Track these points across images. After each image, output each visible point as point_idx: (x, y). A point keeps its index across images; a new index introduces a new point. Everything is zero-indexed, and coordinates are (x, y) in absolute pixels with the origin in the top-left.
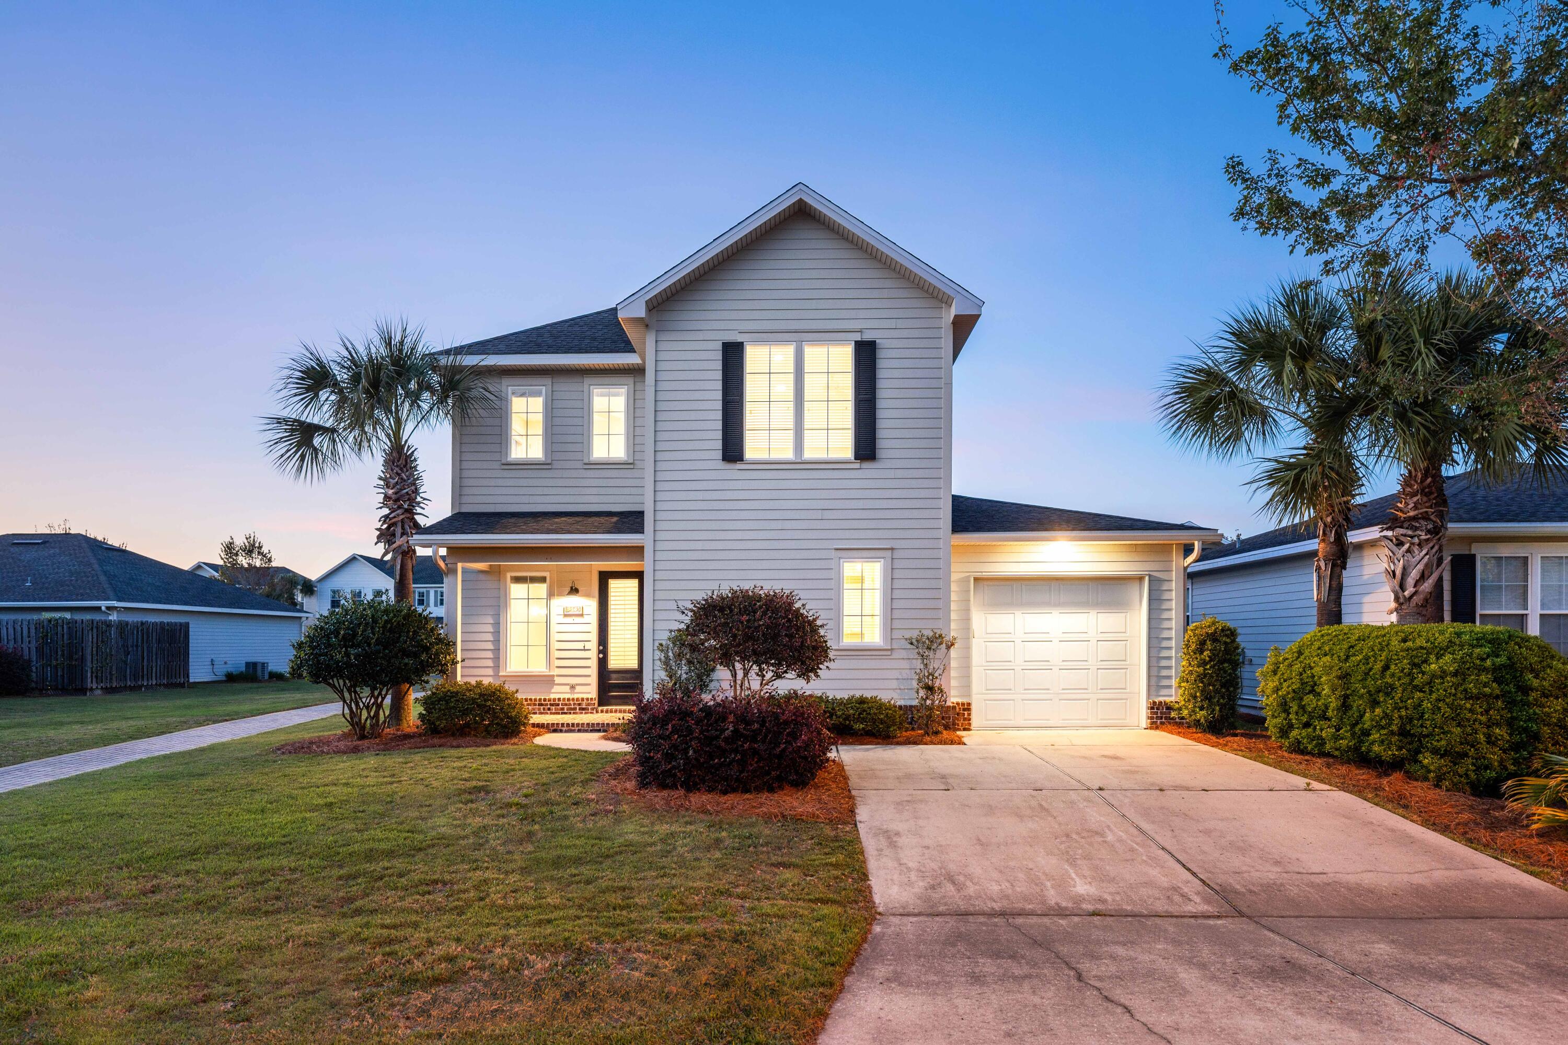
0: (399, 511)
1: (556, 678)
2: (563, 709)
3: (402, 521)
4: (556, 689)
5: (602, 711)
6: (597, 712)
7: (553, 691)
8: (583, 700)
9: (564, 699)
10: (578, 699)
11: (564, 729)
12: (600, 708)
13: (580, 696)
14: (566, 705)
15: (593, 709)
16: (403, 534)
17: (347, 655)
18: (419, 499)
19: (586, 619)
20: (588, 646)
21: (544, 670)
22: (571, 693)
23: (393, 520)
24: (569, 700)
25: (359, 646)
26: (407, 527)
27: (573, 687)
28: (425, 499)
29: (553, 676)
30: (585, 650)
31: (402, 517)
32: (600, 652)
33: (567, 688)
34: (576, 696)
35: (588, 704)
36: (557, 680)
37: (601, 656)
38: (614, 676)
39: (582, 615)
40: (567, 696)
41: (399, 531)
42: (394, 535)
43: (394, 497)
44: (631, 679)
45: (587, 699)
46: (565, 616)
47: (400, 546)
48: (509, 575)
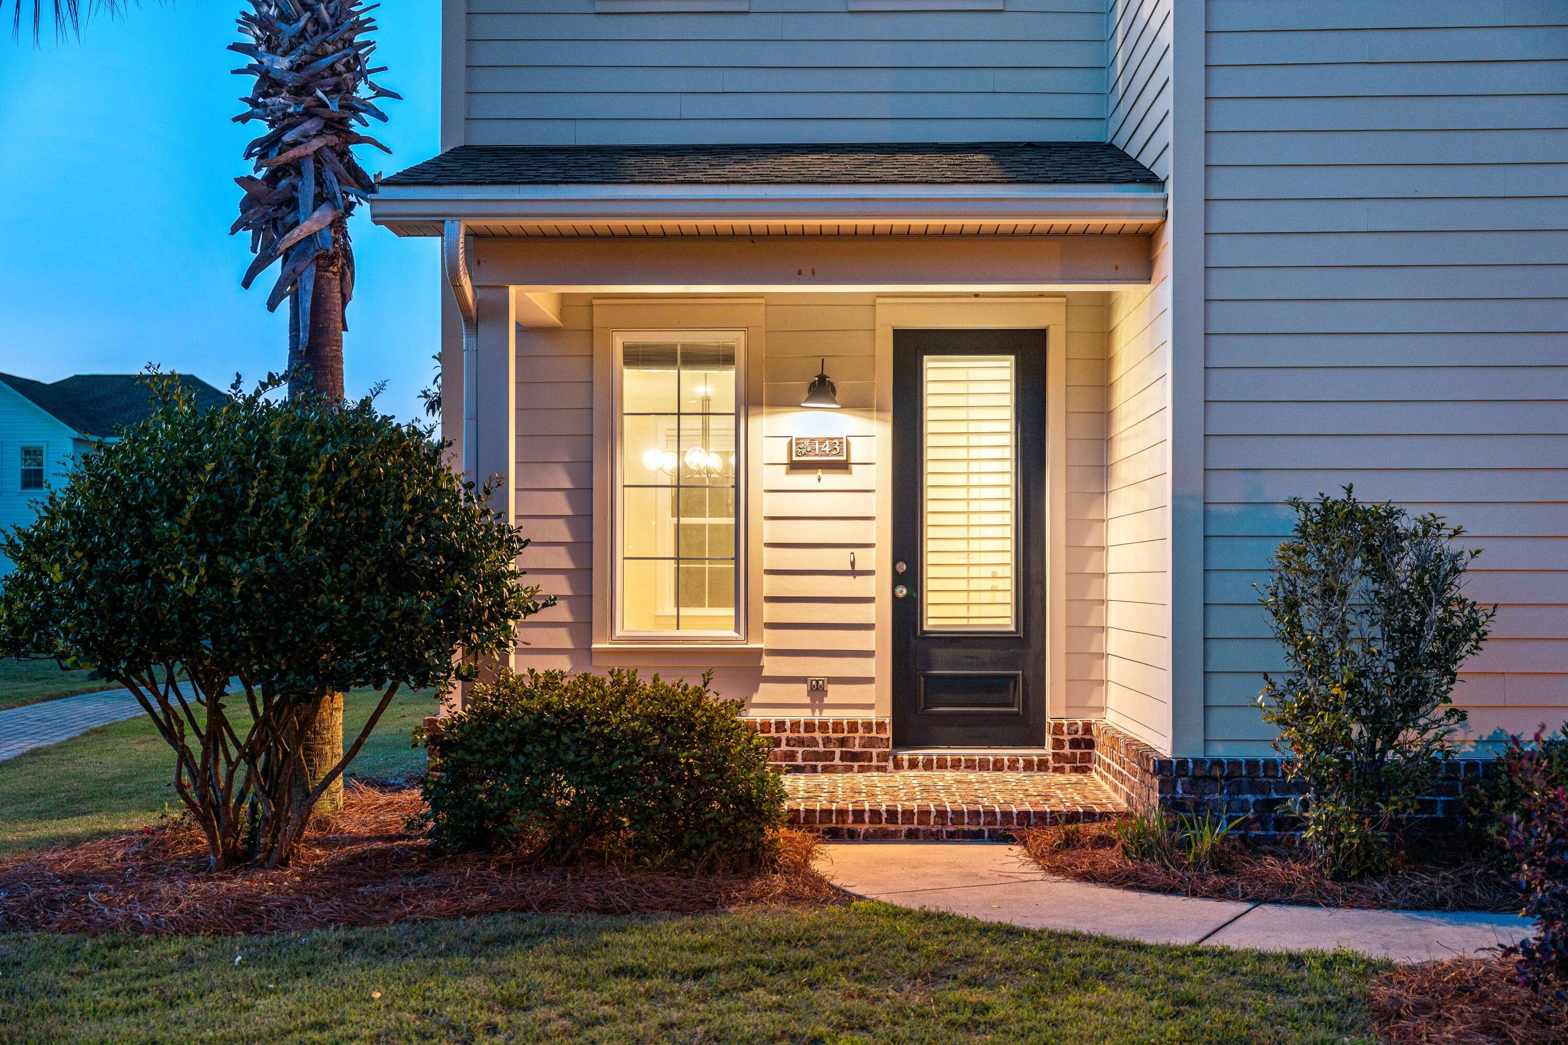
0: (310, 126)
1: (766, 661)
2: (791, 756)
3: (318, 153)
4: (765, 693)
5: (913, 765)
6: (898, 766)
7: (756, 699)
8: (853, 726)
9: (795, 725)
10: (837, 726)
11: (862, 828)
12: (905, 755)
13: (846, 715)
14: (801, 742)
15: (883, 757)
16: (319, 200)
17: (219, 579)
18: (363, 91)
19: (857, 478)
20: (865, 558)
21: (732, 633)
22: (812, 706)
23: (292, 153)
24: (809, 726)
25: (252, 546)
26: (330, 176)
27: (817, 689)
28: (381, 93)
29: (758, 653)
30: (854, 573)
31: (316, 144)
32: (898, 579)
33: (800, 693)
34: (830, 715)
35: (871, 742)
36: (770, 666)
37: (902, 591)
38: (941, 653)
39: (844, 466)
40: (803, 715)
41: (308, 189)
42: (291, 203)
43: (291, 79)
44: (994, 664)
45: (868, 726)
46: (794, 466)
47: (311, 238)
48: (619, 341)
